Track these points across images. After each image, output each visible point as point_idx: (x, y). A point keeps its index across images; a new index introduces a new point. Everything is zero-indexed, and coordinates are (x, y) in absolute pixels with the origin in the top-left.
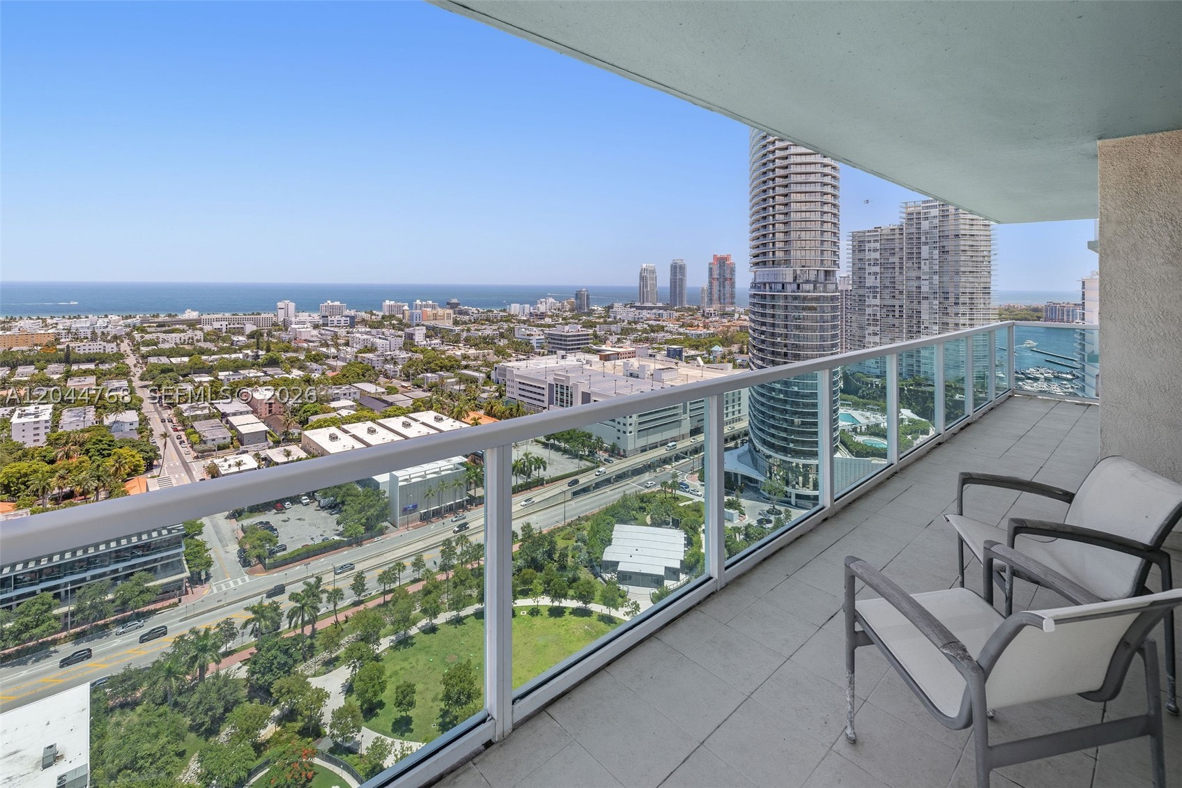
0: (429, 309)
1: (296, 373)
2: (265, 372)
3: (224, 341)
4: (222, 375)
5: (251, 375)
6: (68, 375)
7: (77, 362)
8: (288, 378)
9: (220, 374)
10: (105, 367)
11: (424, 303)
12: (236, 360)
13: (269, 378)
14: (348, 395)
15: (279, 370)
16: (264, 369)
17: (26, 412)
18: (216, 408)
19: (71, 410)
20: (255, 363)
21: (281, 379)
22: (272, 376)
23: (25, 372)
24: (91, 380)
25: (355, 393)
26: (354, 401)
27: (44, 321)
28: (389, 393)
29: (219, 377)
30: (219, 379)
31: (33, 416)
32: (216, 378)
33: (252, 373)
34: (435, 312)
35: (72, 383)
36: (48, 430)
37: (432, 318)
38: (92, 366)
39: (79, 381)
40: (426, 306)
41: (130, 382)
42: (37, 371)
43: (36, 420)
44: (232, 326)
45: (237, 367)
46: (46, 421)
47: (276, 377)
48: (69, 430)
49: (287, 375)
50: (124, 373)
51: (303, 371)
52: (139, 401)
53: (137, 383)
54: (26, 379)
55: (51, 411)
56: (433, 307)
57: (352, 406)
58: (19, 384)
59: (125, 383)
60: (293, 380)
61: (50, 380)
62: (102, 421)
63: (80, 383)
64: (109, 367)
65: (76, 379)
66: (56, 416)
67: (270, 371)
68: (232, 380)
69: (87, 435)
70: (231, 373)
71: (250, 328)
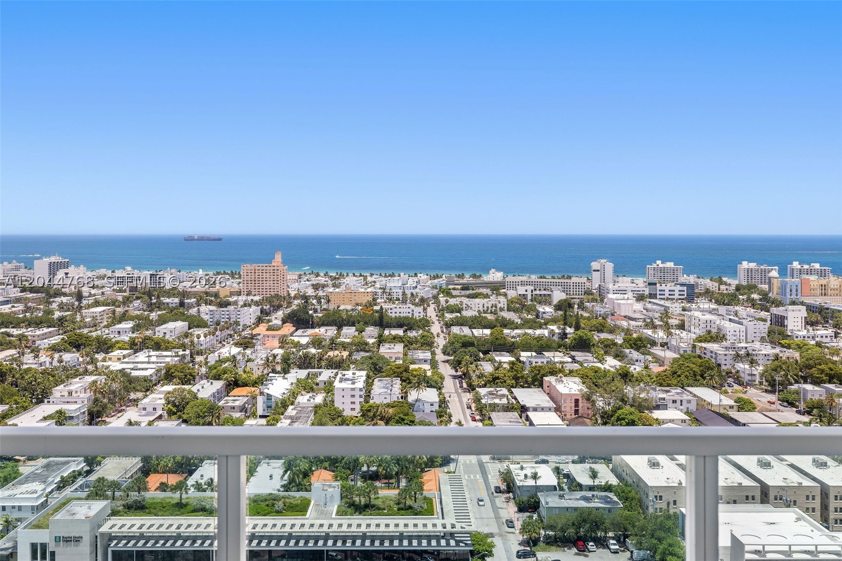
0: (813, 278)
1: (611, 363)
2: (573, 358)
3: (529, 313)
4: (524, 355)
5: (557, 360)
6: (381, 340)
7: (390, 326)
8: (599, 368)
9: (523, 354)
10: (412, 334)
11: (806, 267)
12: (540, 338)
13: (576, 366)
14: (679, 402)
15: (589, 357)
16: (573, 353)
17: (346, 376)
18: (515, 398)
19: (381, 380)
20: (561, 344)
21: (592, 368)
22: (581, 364)
23: (349, 332)
24: (399, 348)
25: (689, 402)
26: (687, 413)
27: (365, 278)
28: (740, 409)
29: (521, 359)
30: (520, 362)
31: (350, 382)
32: (518, 360)
33: (558, 357)
34: (823, 281)
35: (384, 350)
36: (362, 400)
37: (818, 292)
38: (400, 332)
39: (389, 348)
40: (810, 272)
41: (433, 353)
42: (356, 334)
43: (353, 386)
44: (538, 292)
45: (541, 347)
46: (361, 390)
47: (585, 365)
48: (378, 402)
49: (599, 365)
50: (427, 343)
51: (620, 361)
52: (441, 378)
53: (440, 357)
54: (348, 340)
55: (364, 378)
56: (822, 274)
57: (684, 421)
58: (344, 346)
59: (428, 355)
60: (606, 372)
61: (367, 344)
62: (406, 397)
63: (389, 351)
64: (416, 335)
65: (387, 345)
66: (369, 384)
67: (580, 356)
68: (534, 364)
69: (391, 411)
70: (534, 354)
71: (558, 296)
